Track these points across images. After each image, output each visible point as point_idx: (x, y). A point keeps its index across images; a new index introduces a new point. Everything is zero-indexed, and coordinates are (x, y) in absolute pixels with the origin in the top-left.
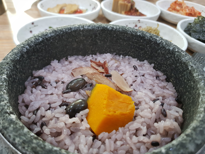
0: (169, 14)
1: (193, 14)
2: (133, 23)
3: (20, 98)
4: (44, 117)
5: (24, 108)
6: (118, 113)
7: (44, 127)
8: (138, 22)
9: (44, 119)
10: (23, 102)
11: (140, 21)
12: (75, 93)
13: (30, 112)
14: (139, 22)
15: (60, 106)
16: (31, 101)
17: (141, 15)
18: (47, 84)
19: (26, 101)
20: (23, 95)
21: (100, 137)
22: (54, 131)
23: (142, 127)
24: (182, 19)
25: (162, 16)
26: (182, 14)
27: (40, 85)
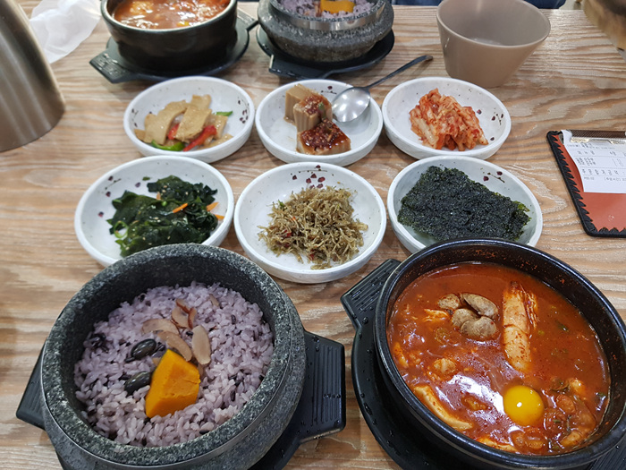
2: (309, 171)
3: (77, 367)
4: (100, 392)
5: (80, 379)
6: (176, 395)
7: (99, 405)
8: (317, 169)
9: (100, 396)
10: (80, 370)
11: (321, 169)
12: (139, 362)
13: (87, 386)
15: (120, 379)
16: (89, 371)
18: (109, 346)
19: (83, 370)
20: (80, 362)
21: (152, 420)
22: (108, 410)
23: (198, 413)
27: (100, 347)
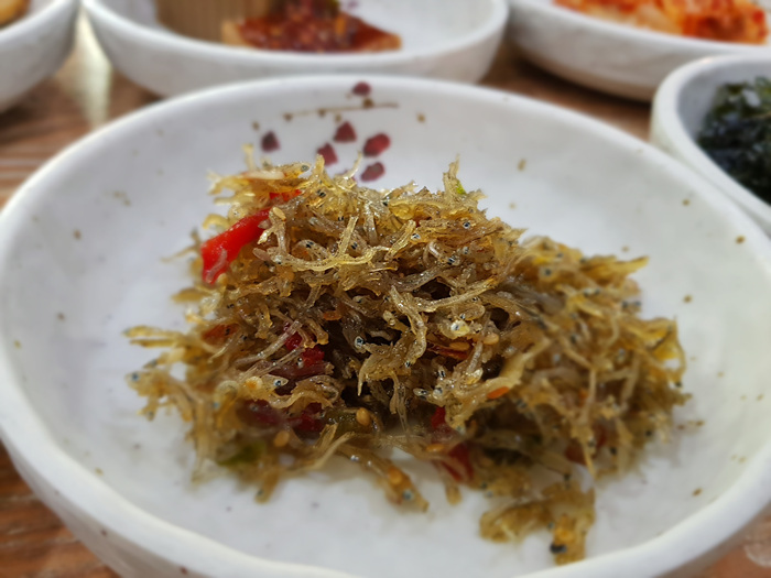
0: (581, 32)
1: (726, 20)
2: (322, 113)
8: (358, 100)
11: (374, 96)
14: (368, 104)
17: (364, 37)
24: (675, 59)
25: (526, 43)
26: (656, 26)
